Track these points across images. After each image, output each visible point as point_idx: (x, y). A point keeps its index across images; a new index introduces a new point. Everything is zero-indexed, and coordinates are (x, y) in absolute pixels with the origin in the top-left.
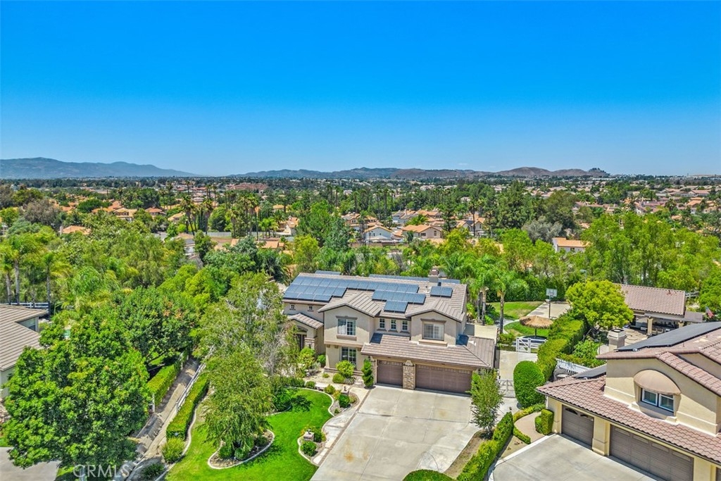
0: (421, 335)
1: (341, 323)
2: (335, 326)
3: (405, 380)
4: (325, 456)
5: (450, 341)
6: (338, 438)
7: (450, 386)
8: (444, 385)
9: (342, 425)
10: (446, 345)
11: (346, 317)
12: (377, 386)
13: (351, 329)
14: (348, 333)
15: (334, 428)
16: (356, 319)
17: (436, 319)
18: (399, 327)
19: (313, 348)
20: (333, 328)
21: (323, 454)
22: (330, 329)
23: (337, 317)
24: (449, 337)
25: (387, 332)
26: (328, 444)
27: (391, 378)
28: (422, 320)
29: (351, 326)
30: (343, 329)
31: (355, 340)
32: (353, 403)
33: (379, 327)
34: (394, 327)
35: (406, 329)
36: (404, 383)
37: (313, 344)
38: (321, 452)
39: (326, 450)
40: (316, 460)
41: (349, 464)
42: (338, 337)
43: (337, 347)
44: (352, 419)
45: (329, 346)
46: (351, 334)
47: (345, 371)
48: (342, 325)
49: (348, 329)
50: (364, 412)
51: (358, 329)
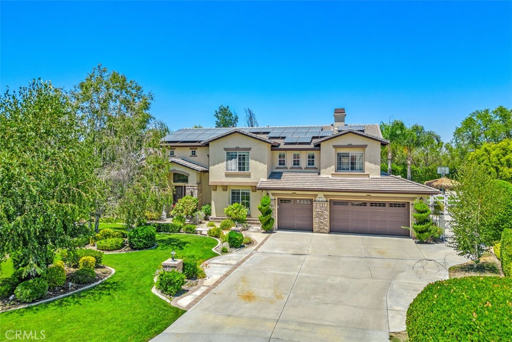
0: (333, 167)
1: (230, 157)
2: (222, 162)
3: (316, 220)
4: (202, 296)
5: (373, 170)
6: (226, 275)
7: (378, 227)
8: (369, 226)
9: (234, 262)
10: (368, 175)
11: (238, 149)
12: (278, 232)
13: (244, 164)
14: (240, 169)
15: (220, 265)
16: (250, 149)
17: (354, 143)
18: (304, 162)
19: (195, 197)
20: (221, 164)
21: (198, 293)
22: (217, 166)
23: (225, 149)
24: (372, 166)
25: (289, 170)
26: (209, 282)
27: (297, 222)
28: (335, 147)
29: (244, 159)
30: (234, 164)
31: (249, 176)
32: (248, 244)
33: (277, 165)
34: (296, 163)
35: (313, 164)
36: (315, 226)
37: (196, 192)
38: (194, 291)
39: (203, 289)
40: (183, 302)
41: (248, 305)
42: (227, 175)
43: (225, 188)
44: (248, 257)
45: (215, 188)
46: (244, 170)
47: (236, 214)
48: (231, 159)
49: (240, 164)
50: (265, 251)
51: (252, 163)
